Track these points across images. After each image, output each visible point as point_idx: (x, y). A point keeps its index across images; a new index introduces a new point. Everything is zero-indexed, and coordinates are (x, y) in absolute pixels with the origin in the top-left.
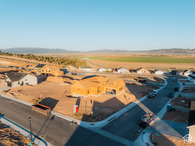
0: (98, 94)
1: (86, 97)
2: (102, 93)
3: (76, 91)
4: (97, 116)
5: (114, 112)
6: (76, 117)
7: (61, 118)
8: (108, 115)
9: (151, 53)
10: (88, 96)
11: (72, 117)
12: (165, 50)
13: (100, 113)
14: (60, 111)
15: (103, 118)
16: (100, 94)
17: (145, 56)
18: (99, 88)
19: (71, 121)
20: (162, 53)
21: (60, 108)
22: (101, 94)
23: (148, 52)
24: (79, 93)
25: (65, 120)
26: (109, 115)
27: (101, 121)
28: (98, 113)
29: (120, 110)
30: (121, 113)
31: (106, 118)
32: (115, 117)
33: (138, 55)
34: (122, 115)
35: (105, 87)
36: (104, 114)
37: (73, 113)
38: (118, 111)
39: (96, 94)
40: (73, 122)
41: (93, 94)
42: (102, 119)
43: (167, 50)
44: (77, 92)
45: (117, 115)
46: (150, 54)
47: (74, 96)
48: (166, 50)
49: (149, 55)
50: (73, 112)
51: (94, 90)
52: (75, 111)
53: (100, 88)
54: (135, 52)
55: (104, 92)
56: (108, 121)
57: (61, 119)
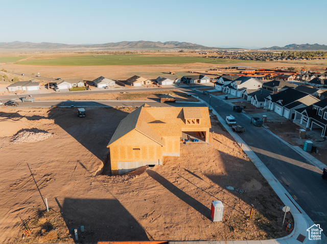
9: (107, 48)
17: (100, 54)
33: (86, 53)
43: (130, 44)
46: (107, 51)
49: (105, 52)
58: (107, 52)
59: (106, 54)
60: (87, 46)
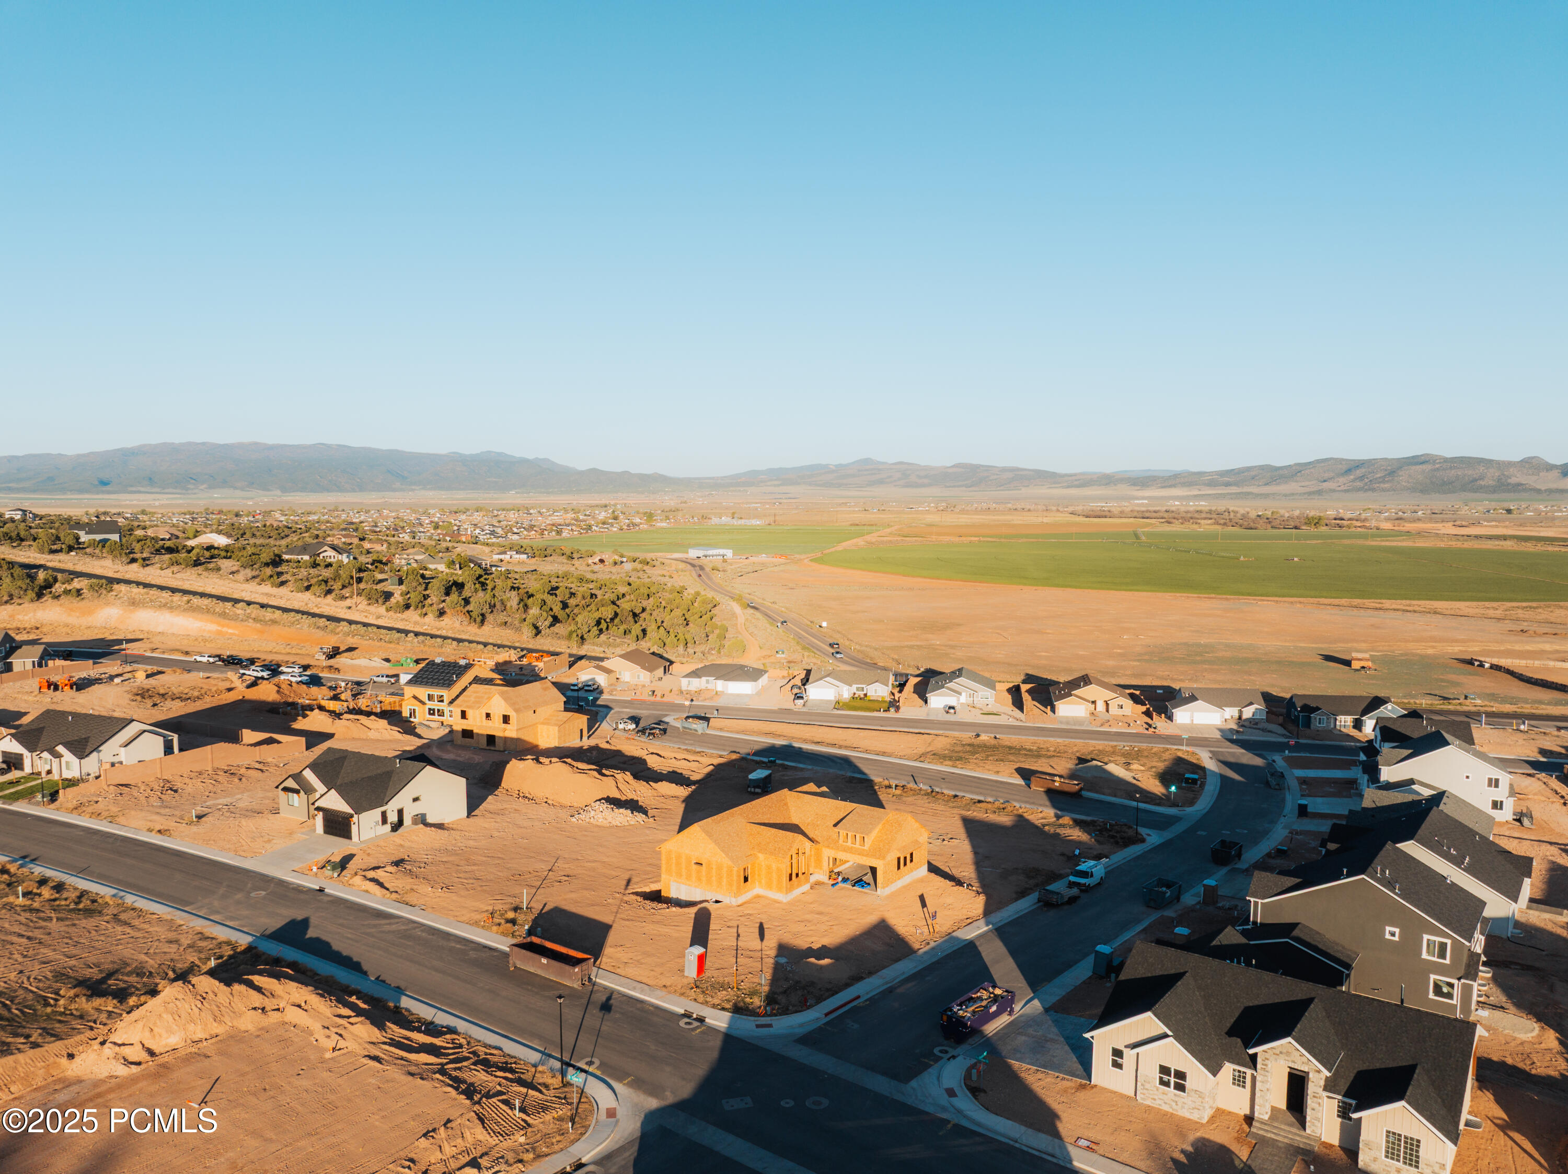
0: (789, 890)
1: (734, 901)
2: (813, 879)
3: (684, 872)
4: (785, 992)
5: (857, 979)
6: (701, 998)
7: (642, 1002)
8: (828, 990)
9: (1234, 489)
10: (742, 899)
11: (682, 994)
12: (1348, 471)
13: (797, 982)
14: (630, 971)
15: (806, 1000)
16: (799, 885)
18: (794, 861)
19: (682, 1012)
20: (1319, 492)
21: (623, 956)
22: (806, 887)
23: (1212, 484)
24: (699, 879)
25: (657, 1008)
26: (834, 992)
27: (796, 1012)
28: (787, 979)
29: (884, 967)
30: (887, 983)
31: (820, 1000)
32: (858, 997)
34: (890, 990)
35: (828, 853)
36: (812, 984)
37: (685, 981)
38: (878, 971)
39: (779, 889)
40: (687, 1015)
41: (769, 886)
42: (803, 1006)
43: (1359, 472)
44: (689, 877)
45: (866, 988)
47: (673, 894)
48: (1352, 467)
50: (686, 974)
51: (774, 866)
52: (691, 971)
53: (801, 857)
54: (1108, 480)
55: (821, 876)
56: (827, 1015)
57: (639, 1006)
58: (1217, 517)
60: (1143, 482)
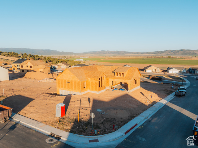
1: (80, 94)
3: (64, 85)
4: (102, 123)
11: (52, 125)
17: (149, 58)
25: (37, 132)
32: (137, 125)
33: (141, 57)
41: (92, 89)
42: (113, 129)
58: (154, 57)
59: (153, 58)
60: (143, 53)
